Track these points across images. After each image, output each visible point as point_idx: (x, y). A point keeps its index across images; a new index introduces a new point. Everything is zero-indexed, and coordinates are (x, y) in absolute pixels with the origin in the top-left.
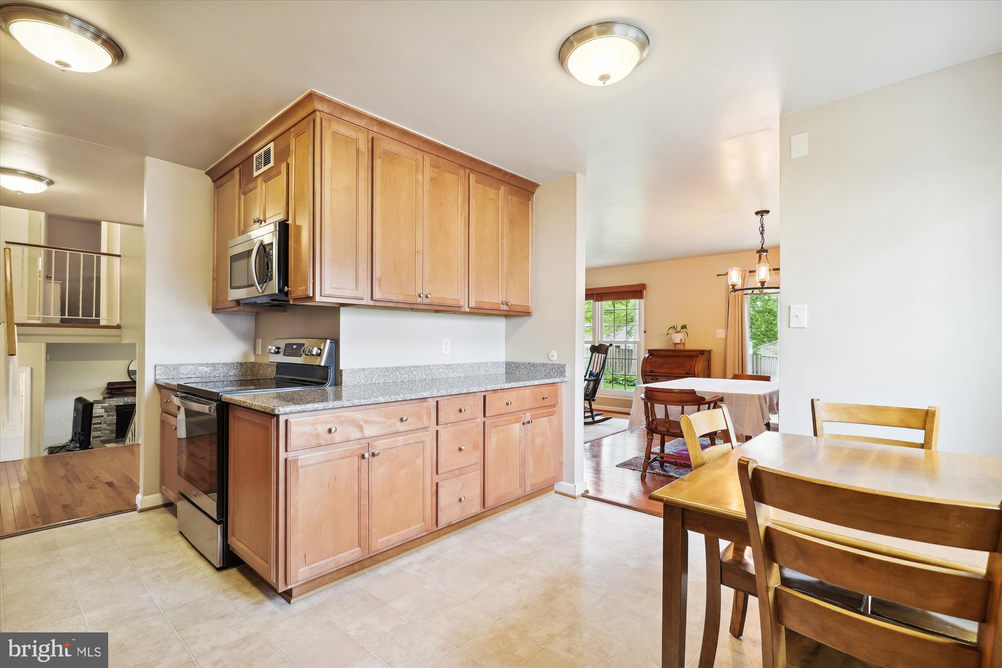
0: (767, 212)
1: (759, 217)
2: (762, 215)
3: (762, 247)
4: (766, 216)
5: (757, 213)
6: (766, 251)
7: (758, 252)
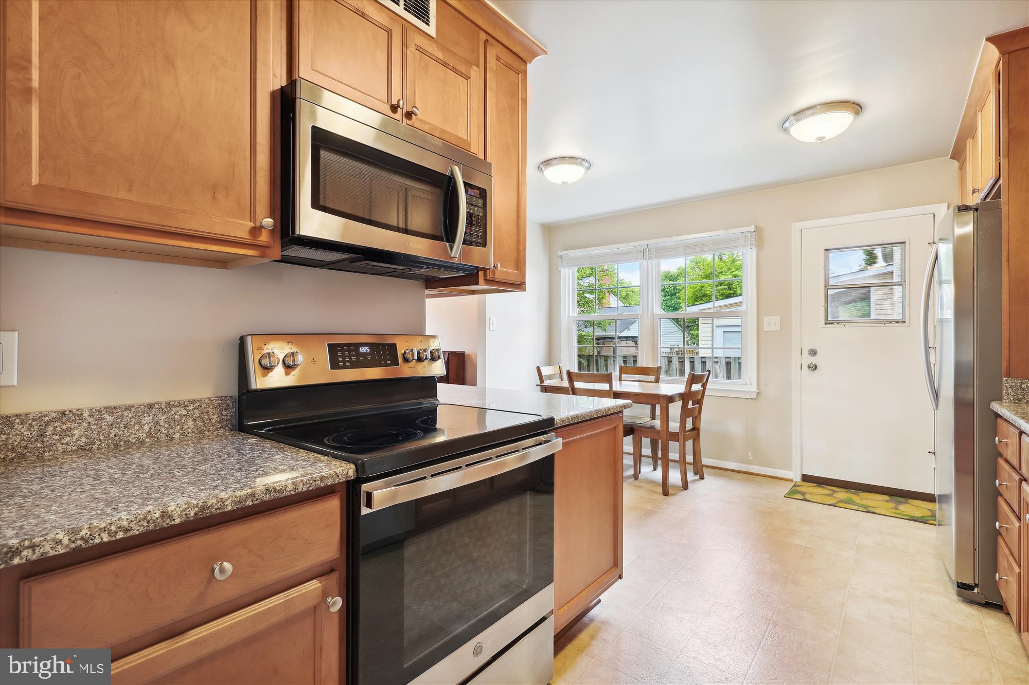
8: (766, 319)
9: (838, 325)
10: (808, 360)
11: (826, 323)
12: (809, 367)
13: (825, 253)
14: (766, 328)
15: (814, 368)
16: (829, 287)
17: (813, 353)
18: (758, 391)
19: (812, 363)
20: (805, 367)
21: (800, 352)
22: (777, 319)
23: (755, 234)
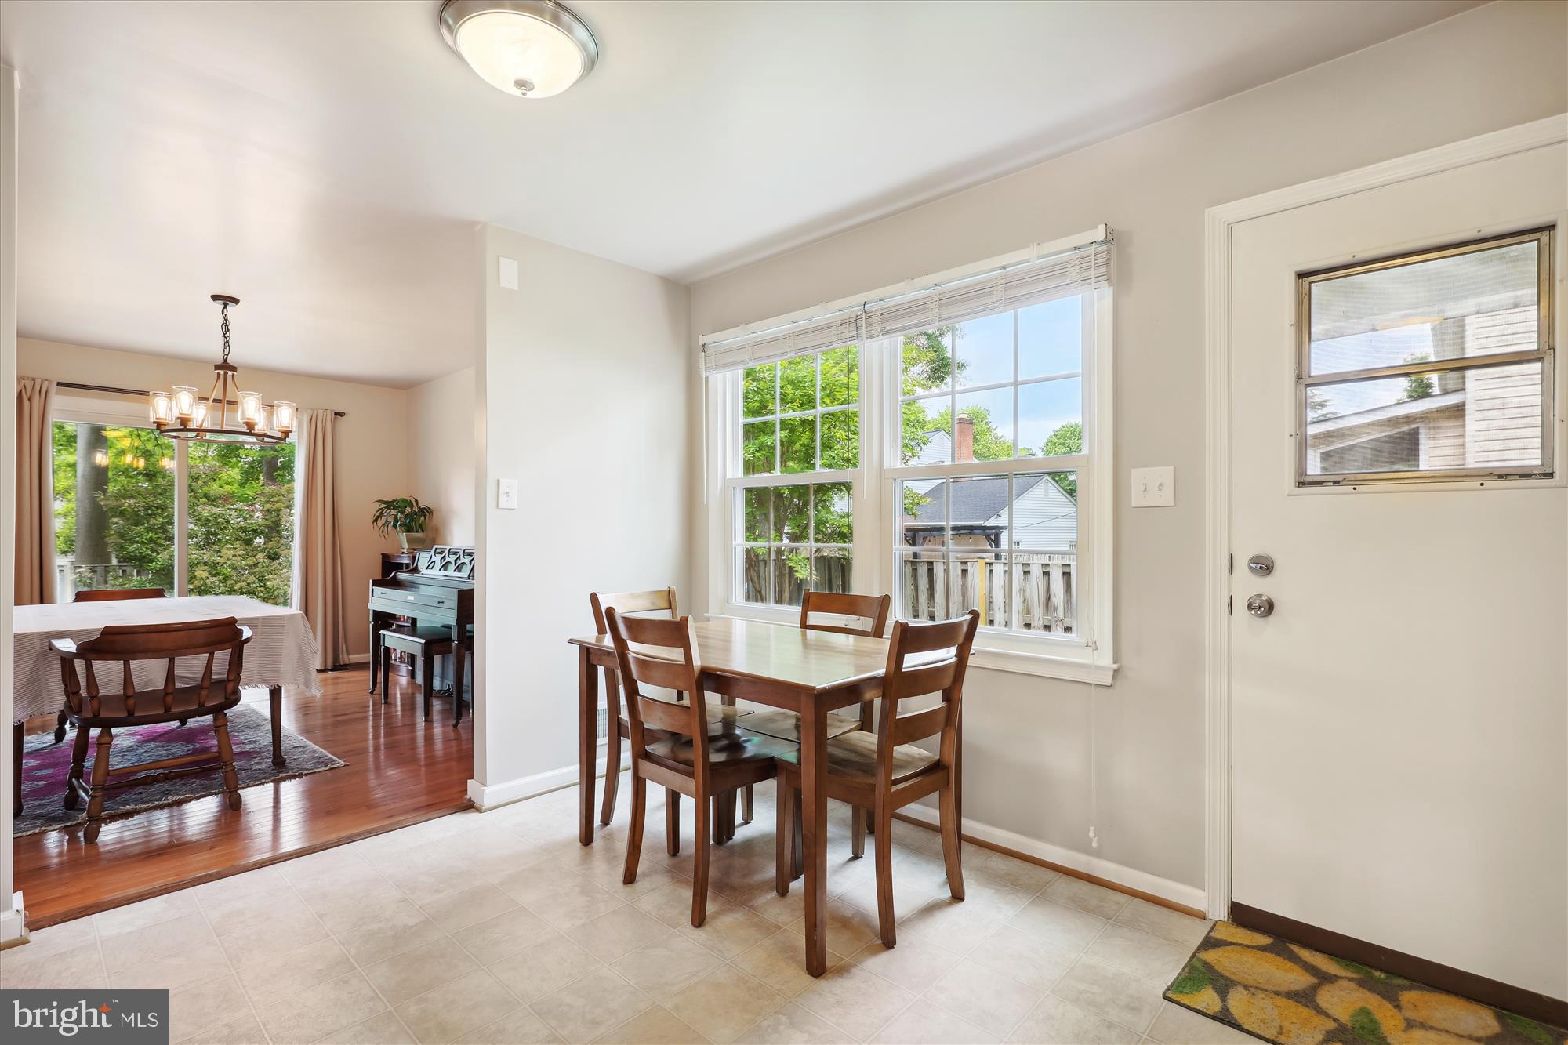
0: (236, 301)
1: (219, 305)
2: (225, 305)
3: (226, 360)
4: (231, 307)
5: (215, 298)
6: (234, 369)
7: (217, 367)
8: (1137, 477)
9: (1336, 488)
10: (1248, 585)
11: (1300, 484)
12: (1250, 607)
13: (1297, 284)
14: (1137, 499)
15: (1266, 608)
16: (1310, 381)
17: (1264, 566)
18: (1115, 666)
19: (1260, 596)
20: (1240, 605)
21: (1228, 564)
22: (1165, 473)
23: (1108, 251)
